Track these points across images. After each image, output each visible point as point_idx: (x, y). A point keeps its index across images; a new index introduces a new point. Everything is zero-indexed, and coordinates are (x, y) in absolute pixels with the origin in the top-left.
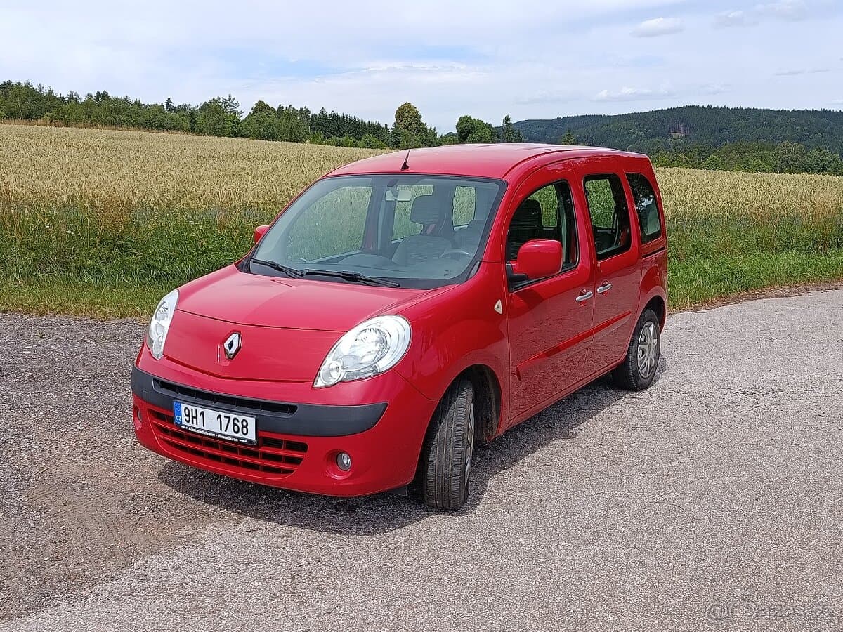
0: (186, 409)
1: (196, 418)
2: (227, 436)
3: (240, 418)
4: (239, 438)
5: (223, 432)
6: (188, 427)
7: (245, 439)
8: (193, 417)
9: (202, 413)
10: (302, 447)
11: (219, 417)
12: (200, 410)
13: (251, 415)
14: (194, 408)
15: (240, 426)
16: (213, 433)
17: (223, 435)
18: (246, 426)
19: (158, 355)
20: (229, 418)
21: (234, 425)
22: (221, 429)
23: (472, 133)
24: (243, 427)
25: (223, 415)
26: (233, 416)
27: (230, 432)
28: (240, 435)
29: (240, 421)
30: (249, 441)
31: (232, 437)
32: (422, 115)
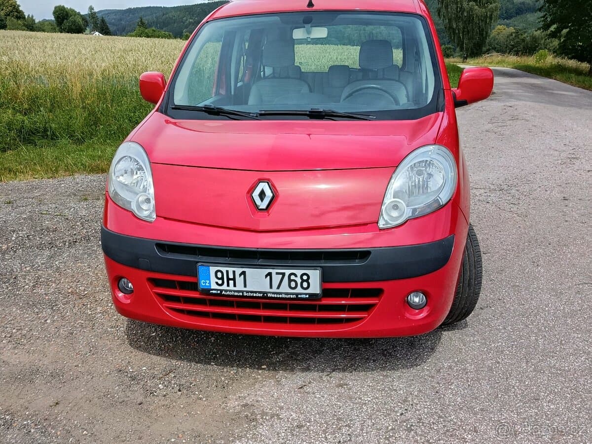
0: (216, 272)
1: (234, 279)
2: (280, 293)
3: (299, 272)
4: (297, 294)
5: (274, 290)
6: (221, 291)
7: (306, 294)
8: (228, 279)
9: (244, 273)
10: (377, 293)
11: (270, 274)
12: (238, 271)
13: (314, 268)
14: (231, 270)
15: (299, 281)
16: (260, 292)
17: (274, 293)
18: (307, 281)
19: (149, 216)
20: (283, 274)
21: (290, 281)
22: (271, 287)
23: (67, 19)
24: (303, 280)
25: (274, 271)
26: (288, 272)
27: (285, 288)
28: (299, 290)
29: (299, 276)
30: (311, 295)
31: (287, 294)
32: (20, 5)
